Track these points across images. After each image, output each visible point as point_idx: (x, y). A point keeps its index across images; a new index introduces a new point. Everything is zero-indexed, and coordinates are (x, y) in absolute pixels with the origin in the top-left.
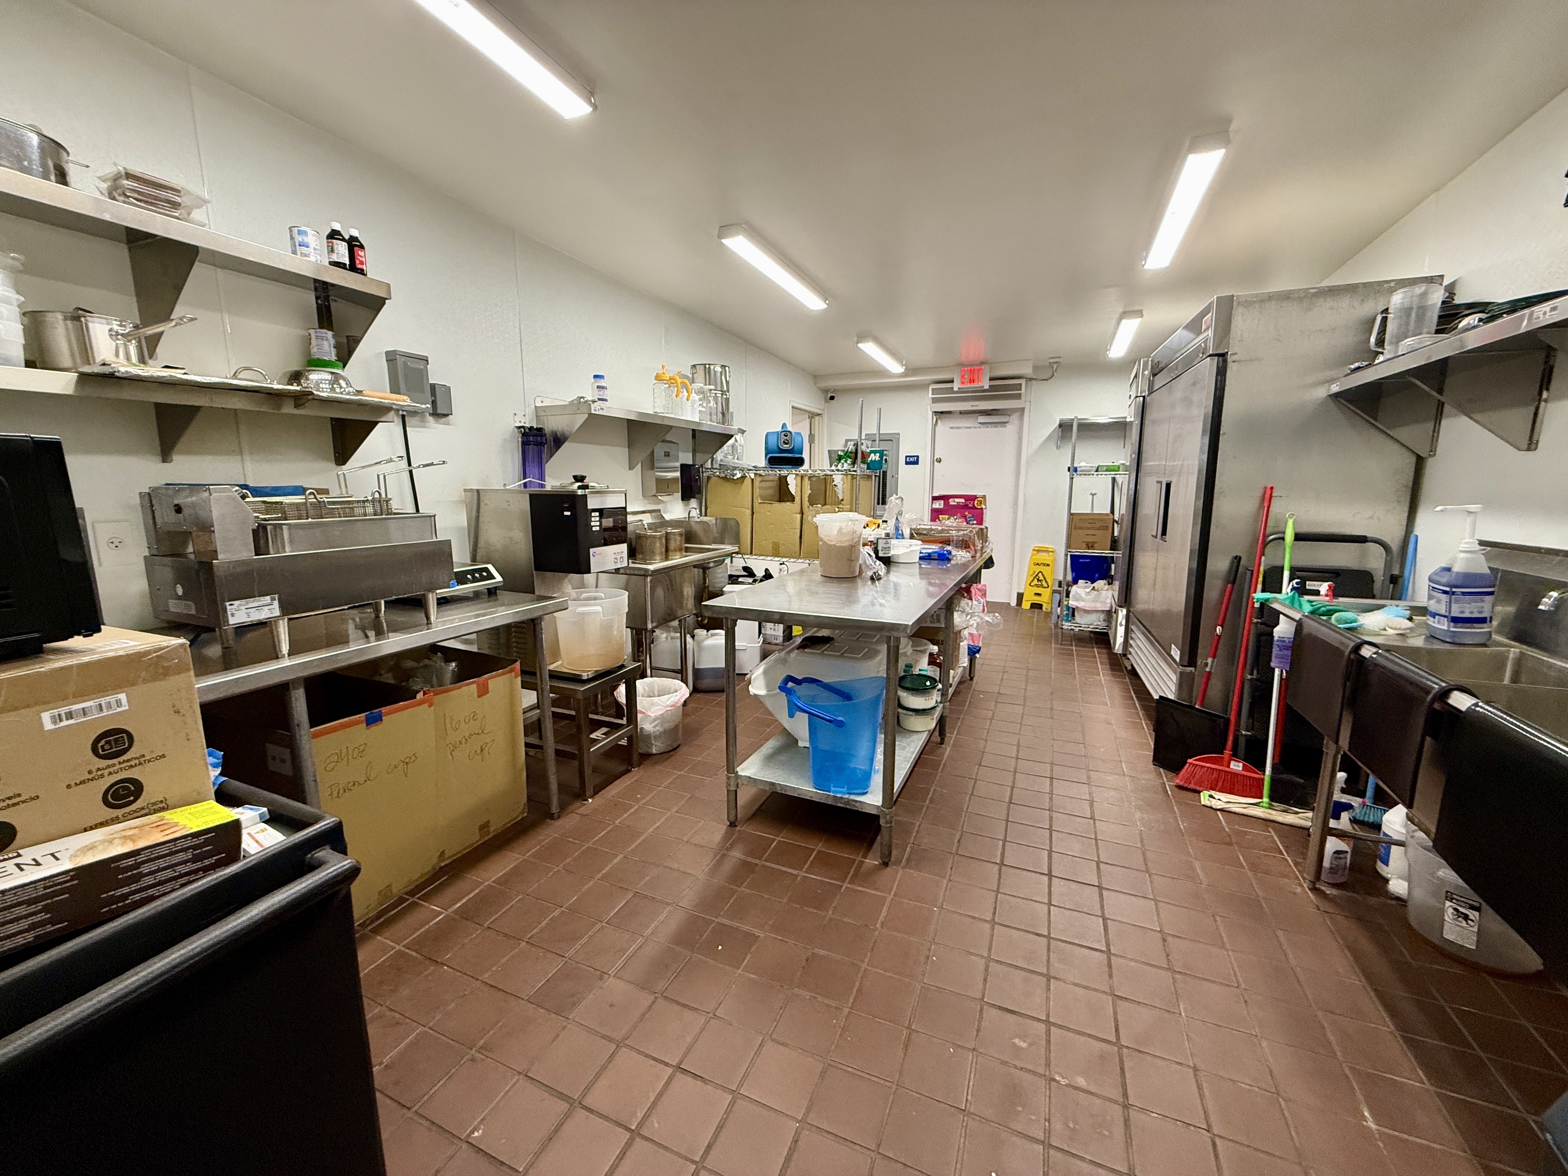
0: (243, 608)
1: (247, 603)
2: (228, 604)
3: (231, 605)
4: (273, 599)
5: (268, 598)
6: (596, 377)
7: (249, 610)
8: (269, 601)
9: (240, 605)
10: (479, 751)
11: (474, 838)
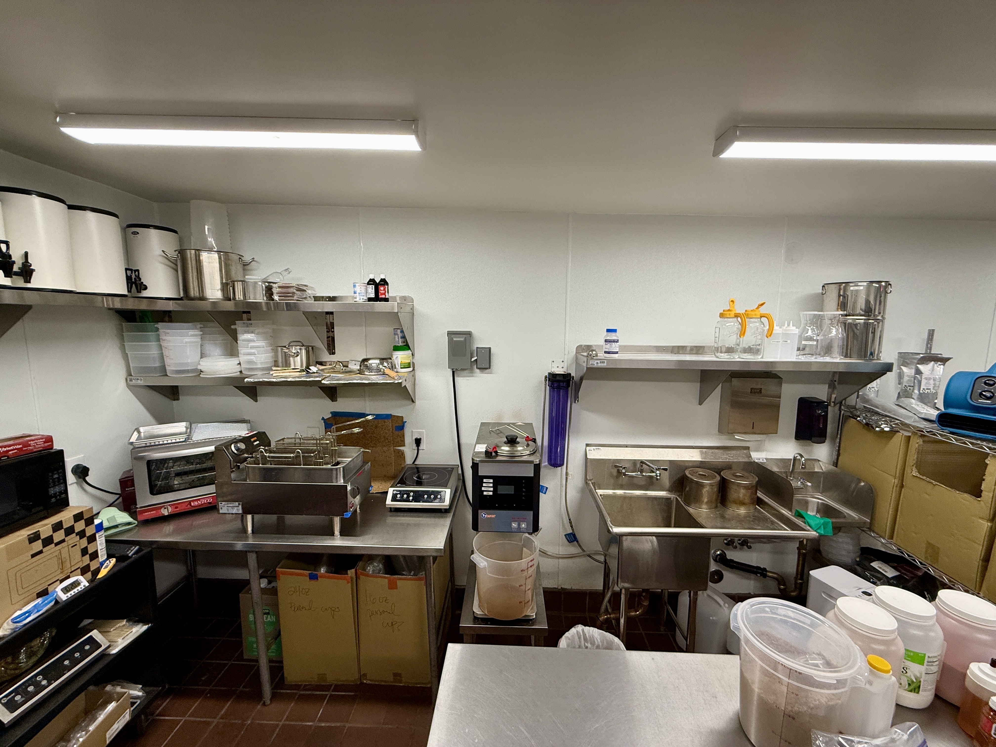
0: (226, 506)
1: (228, 504)
2: (220, 503)
3: (221, 503)
4: (239, 504)
5: (237, 503)
6: (608, 331)
7: (228, 508)
8: (237, 505)
9: (225, 504)
10: (390, 625)
11: (387, 678)
